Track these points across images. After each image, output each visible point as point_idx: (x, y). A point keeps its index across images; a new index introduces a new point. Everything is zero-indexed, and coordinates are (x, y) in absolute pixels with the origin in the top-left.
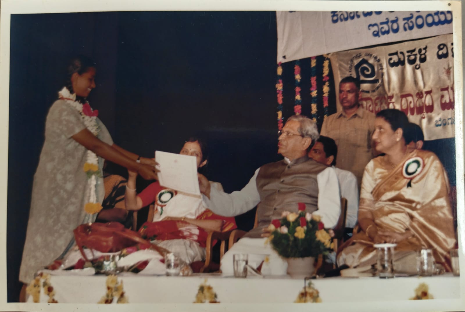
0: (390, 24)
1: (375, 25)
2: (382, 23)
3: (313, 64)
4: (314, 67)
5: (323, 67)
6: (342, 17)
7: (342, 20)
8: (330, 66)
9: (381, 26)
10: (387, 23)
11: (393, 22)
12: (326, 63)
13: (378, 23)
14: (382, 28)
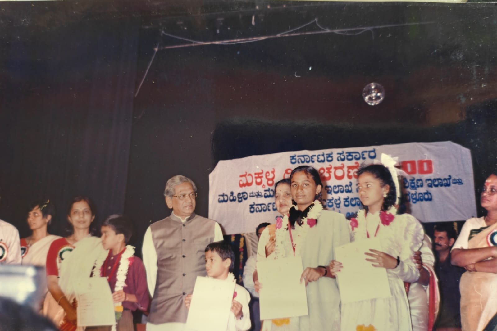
3: (233, 239)
4: (233, 242)
5: (239, 242)
6: (258, 209)
8: (245, 241)
12: (242, 240)
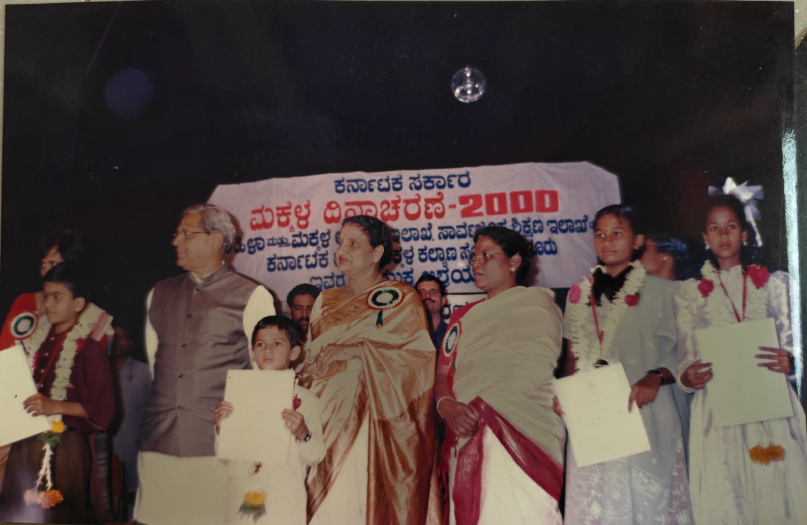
0: (335, 279)
1: (319, 278)
2: (326, 277)
6: (280, 266)
7: (279, 269)
9: (324, 280)
10: (332, 277)
11: (339, 277)
13: (322, 276)
14: (326, 282)
